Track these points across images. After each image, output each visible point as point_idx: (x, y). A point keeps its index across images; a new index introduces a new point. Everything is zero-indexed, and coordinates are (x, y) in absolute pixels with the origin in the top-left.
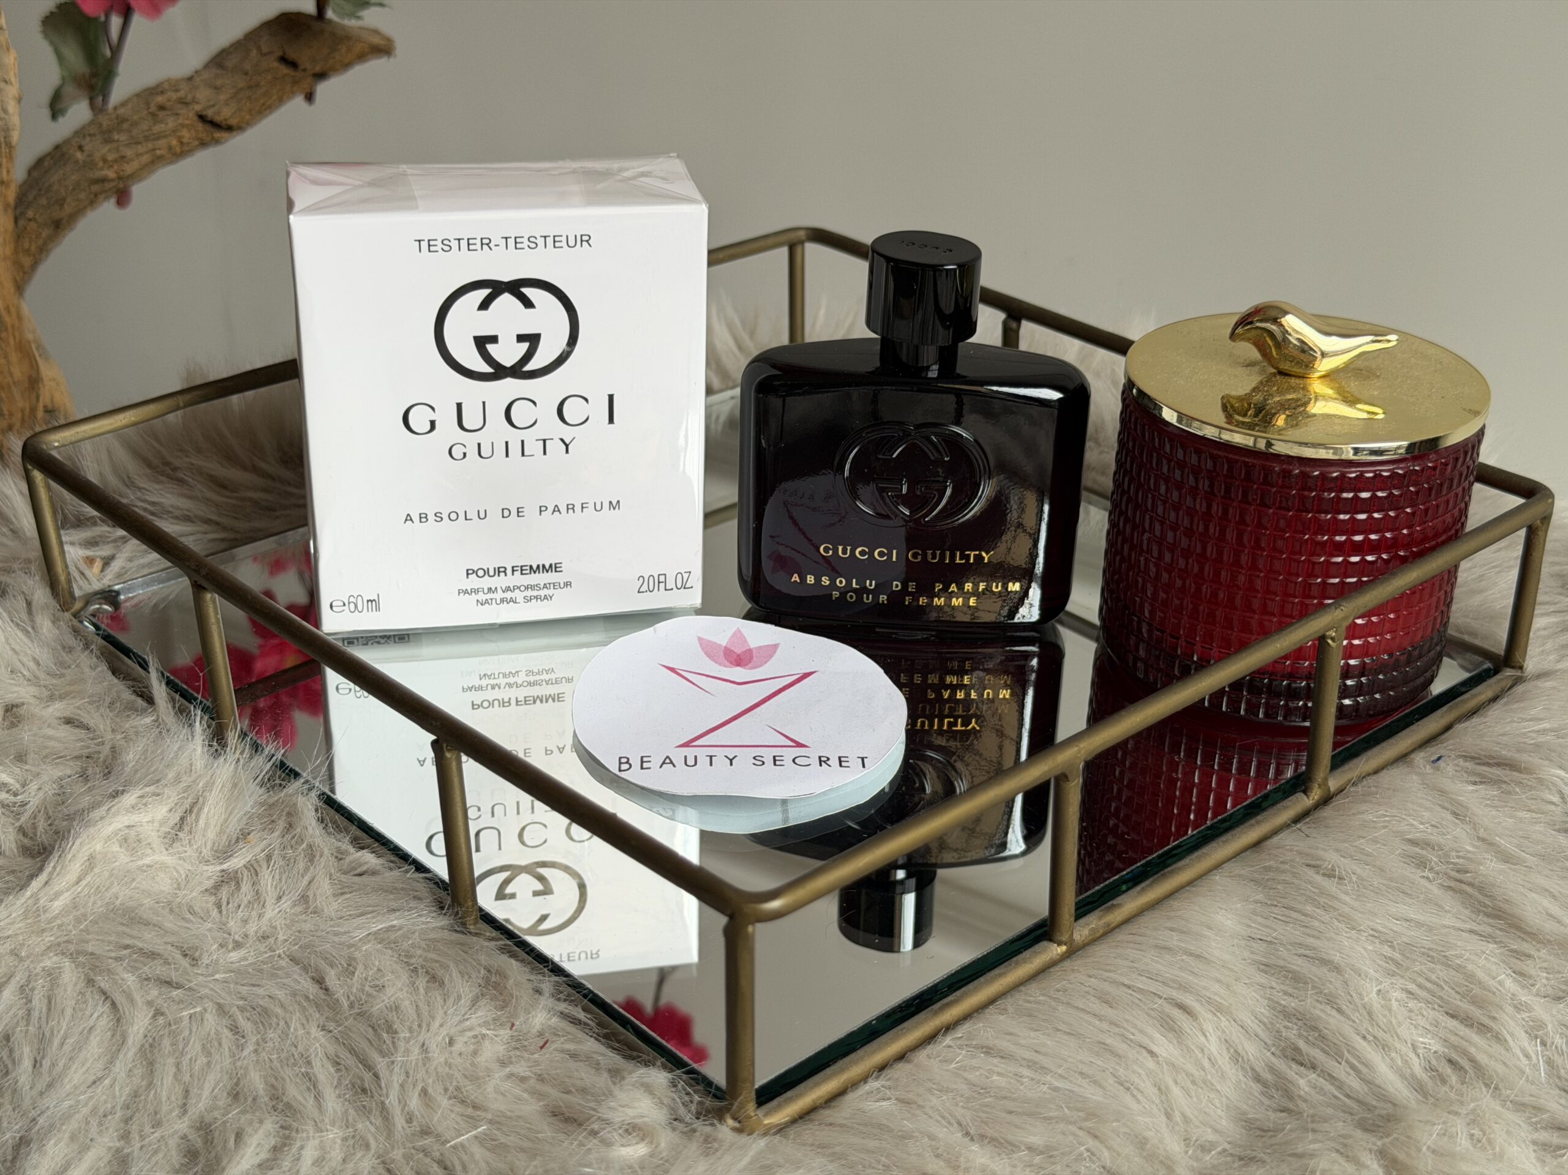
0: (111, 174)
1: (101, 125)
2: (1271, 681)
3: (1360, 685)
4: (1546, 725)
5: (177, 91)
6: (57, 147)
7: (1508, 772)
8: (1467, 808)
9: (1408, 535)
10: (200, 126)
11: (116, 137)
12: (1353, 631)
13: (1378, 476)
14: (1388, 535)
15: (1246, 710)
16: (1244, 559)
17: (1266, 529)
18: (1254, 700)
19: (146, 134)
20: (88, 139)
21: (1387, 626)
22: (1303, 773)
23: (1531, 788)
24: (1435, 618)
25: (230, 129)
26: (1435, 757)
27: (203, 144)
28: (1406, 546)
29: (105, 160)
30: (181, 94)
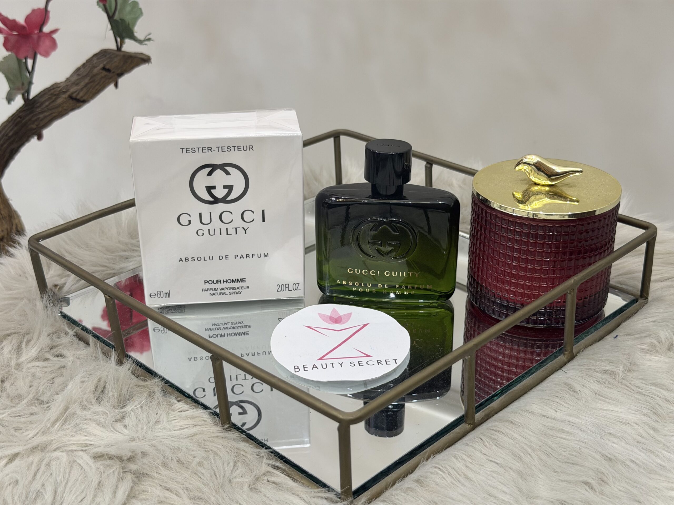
1: (28, 106)
10: (71, 101)
20: (23, 113)
25: (83, 102)
30: (62, 89)
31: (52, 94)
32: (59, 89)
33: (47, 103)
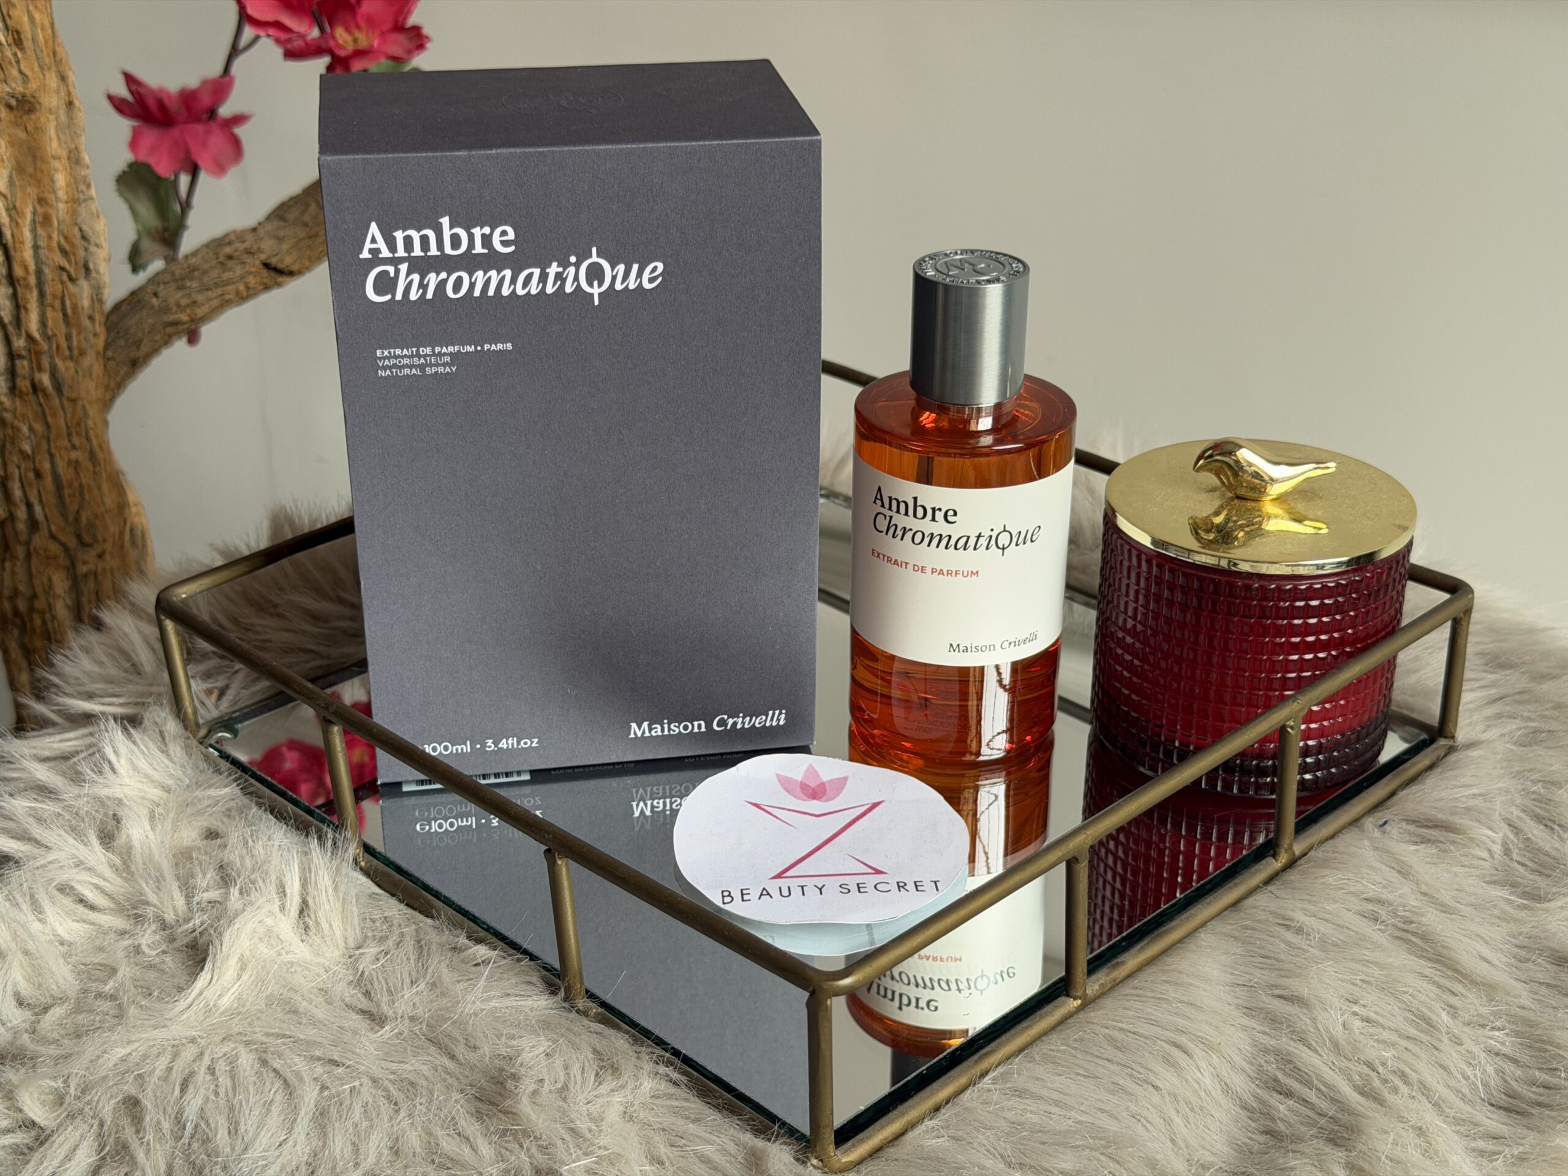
0: (184, 317)
1: (173, 273)
2: (1242, 761)
3: (1318, 762)
4: (1475, 791)
5: (243, 242)
6: (133, 294)
7: (1444, 833)
8: (1411, 867)
9: (1353, 634)
10: (265, 272)
11: (188, 284)
12: (1310, 717)
13: (1324, 587)
14: (1336, 635)
15: (1222, 787)
16: (1215, 659)
17: (1233, 634)
18: (1228, 778)
19: (217, 280)
20: (162, 287)
21: (1339, 710)
22: (1271, 840)
23: (1465, 846)
24: (1379, 702)
25: (291, 274)
26: (1382, 822)
27: (267, 288)
28: (1351, 644)
29: (178, 305)
30: (247, 244)
32: (241, 244)
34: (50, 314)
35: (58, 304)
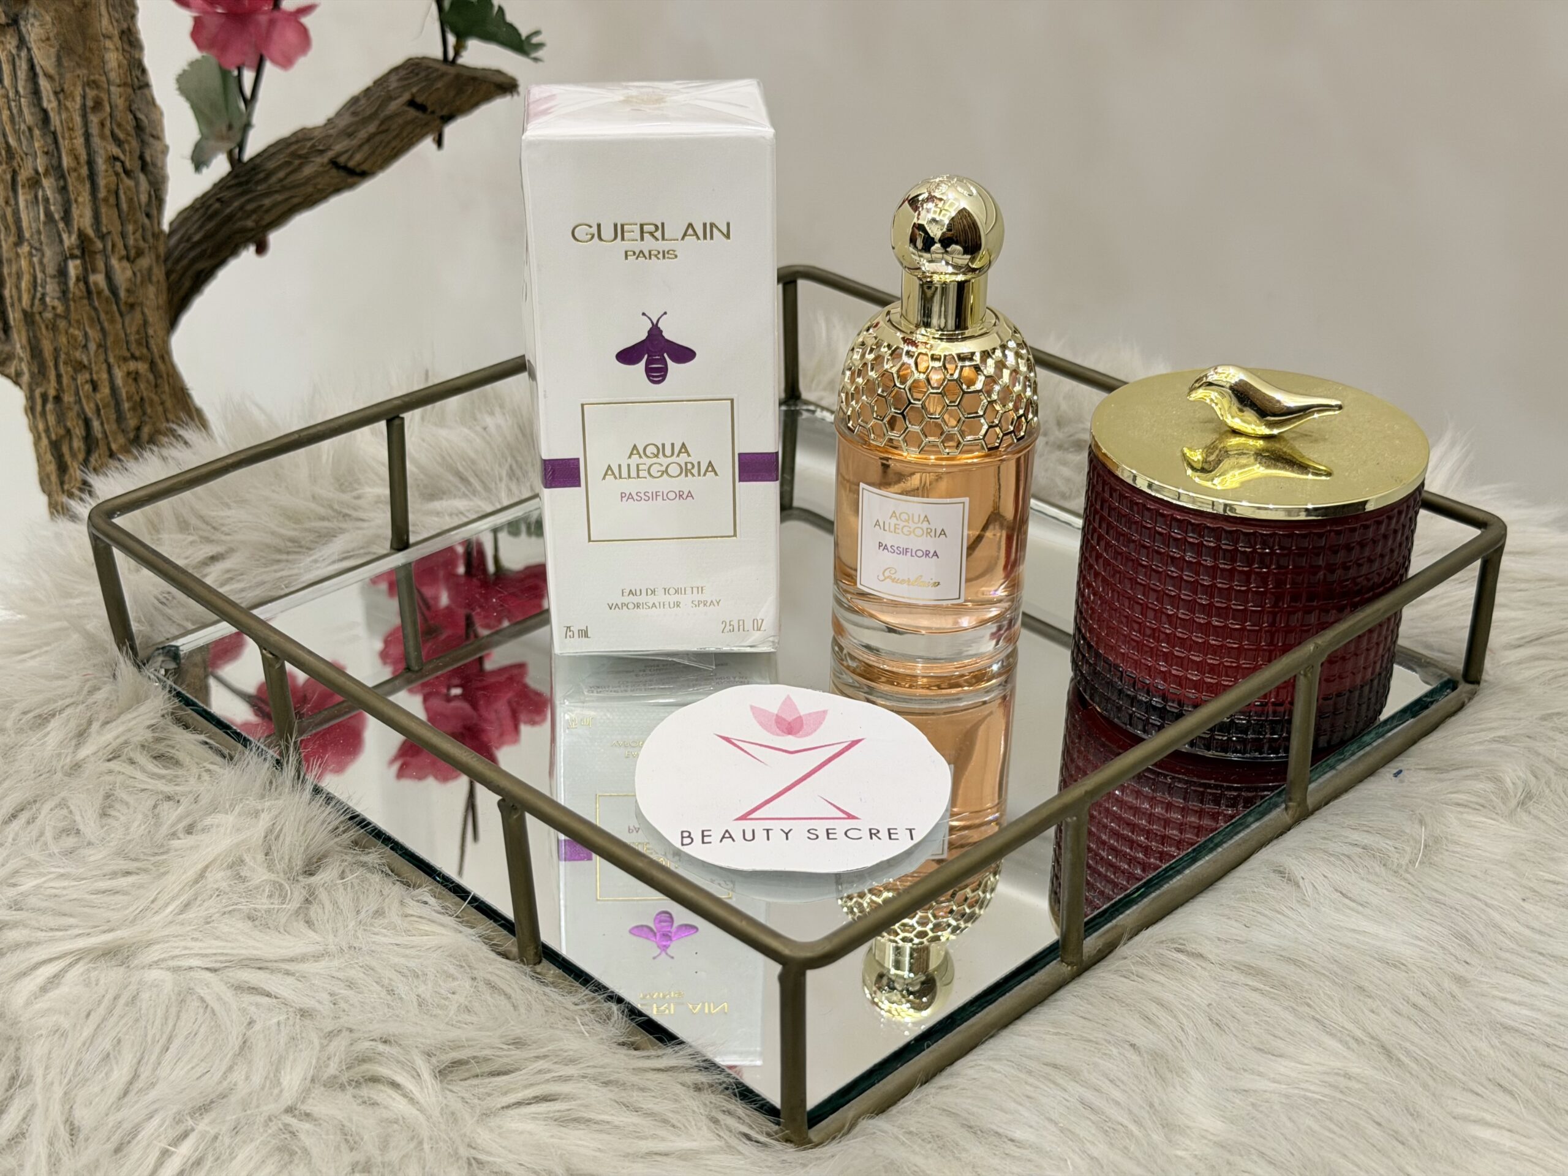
1: (238, 177)
5: (313, 139)
10: (335, 172)
20: (226, 193)
25: (361, 175)
27: (338, 189)
30: (316, 142)
31: (294, 155)
32: (309, 144)
33: (281, 174)
34: (103, 210)
35: (112, 200)
